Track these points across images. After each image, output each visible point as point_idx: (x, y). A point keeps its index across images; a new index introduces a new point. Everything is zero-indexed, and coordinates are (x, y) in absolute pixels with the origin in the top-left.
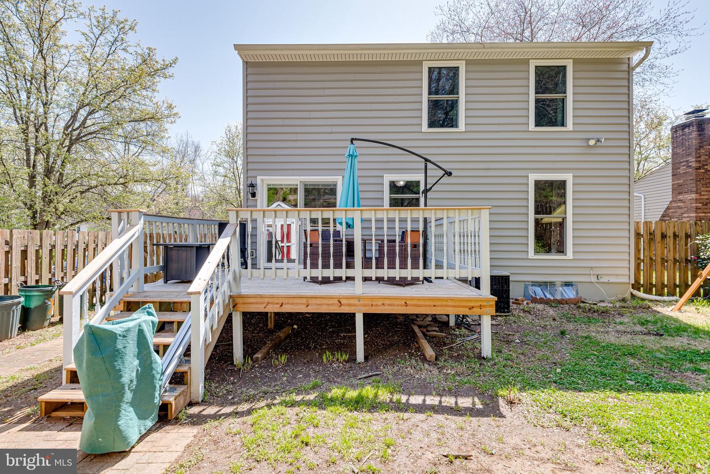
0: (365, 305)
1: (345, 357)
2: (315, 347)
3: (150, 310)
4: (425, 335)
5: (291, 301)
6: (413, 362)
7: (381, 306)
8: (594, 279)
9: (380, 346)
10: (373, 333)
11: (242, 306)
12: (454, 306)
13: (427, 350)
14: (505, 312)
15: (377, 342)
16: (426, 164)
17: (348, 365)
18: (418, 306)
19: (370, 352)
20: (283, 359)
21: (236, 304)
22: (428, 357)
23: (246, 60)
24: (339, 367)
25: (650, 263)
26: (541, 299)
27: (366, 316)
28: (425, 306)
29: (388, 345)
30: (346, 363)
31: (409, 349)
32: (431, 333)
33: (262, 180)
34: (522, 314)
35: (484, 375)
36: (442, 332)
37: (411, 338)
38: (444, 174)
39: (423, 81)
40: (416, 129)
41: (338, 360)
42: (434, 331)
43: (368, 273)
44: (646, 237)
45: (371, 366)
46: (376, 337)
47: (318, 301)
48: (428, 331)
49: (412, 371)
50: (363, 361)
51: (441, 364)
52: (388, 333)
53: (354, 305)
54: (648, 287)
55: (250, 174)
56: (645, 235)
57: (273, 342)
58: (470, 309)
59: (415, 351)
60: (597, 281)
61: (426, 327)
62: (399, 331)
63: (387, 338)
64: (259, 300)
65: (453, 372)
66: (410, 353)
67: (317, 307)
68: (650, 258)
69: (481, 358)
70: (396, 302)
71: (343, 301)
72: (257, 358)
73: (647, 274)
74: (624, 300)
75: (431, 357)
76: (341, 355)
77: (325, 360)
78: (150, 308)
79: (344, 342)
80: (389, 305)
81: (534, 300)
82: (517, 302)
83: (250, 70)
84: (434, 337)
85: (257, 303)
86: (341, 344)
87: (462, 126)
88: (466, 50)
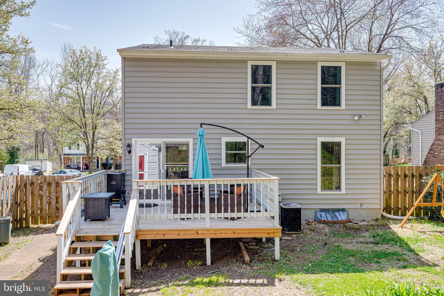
0: (211, 234)
1: (200, 263)
2: (181, 258)
3: (111, 243)
4: (246, 248)
5: (169, 233)
6: (238, 264)
7: (220, 234)
8: (358, 206)
9: (219, 256)
10: (215, 248)
11: (141, 236)
12: (260, 233)
13: (246, 257)
14: (297, 231)
15: (218, 254)
16: (248, 140)
17: (202, 267)
18: (241, 233)
19: (214, 259)
20: (165, 265)
21: (138, 235)
22: (246, 261)
23: (124, 56)
24: (197, 268)
25: (397, 194)
26: (324, 220)
27: (212, 240)
28: (244, 233)
29: (225, 255)
30: (201, 266)
31: (237, 257)
32: (250, 247)
33: (136, 141)
34: (308, 232)
35: (273, 269)
36: (257, 246)
37: (238, 250)
38: (259, 147)
39: (248, 74)
40: (243, 106)
41: (196, 265)
42: (253, 245)
43: (213, 215)
44: (395, 177)
45: (215, 267)
46: (217, 250)
47: (185, 232)
48: (249, 245)
49: (236, 269)
50: (210, 265)
51: (252, 264)
52: (224, 248)
53: (205, 234)
54: (396, 210)
55: (127, 136)
56: (394, 176)
57: (156, 256)
58: (268, 234)
59: (240, 258)
60: (360, 207)
61: (248, 243)
62: (232, 246)
63: (224, 251)
64: (151, 233)
65: (258, 268)
66: (237, 259)
67: (184, 235)
68: (397, 191)
69: (274, 260)
70: (228, 232)
71: (199, 232)
72: (150, 265)
73: (395, 201)
74: (377, 220)
75: (247, 261)
76: (198, 262)
77: (189, 265)
78: (110, 242)
79: (198, 255)
80: (225, 233)
81: (320, 222)
82: (308, 223)
83: (127, 64)
84: (252, 249)
85: (150, 234)
86: (196, 256)
87: (274, 105)
88: (276, 57)
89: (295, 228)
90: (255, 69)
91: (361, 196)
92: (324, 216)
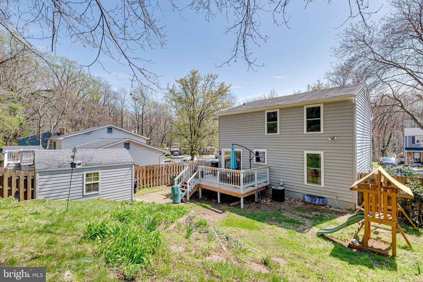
0: (219, 190)
8: (335, 198)
12: (235, 194)
14: (282, 202)
17: (215, 203)
21: (200, 186)
33: (223, 150)
39: (265, 117)
40: (263, 134)
50: (220, 203)
71: (215, 189)
74: (350, 210)
80: (223, 191)
87: (278, 133)
88: (279, 107)
90: (269, 114)
91: (336, 191)
92: (307, 199)
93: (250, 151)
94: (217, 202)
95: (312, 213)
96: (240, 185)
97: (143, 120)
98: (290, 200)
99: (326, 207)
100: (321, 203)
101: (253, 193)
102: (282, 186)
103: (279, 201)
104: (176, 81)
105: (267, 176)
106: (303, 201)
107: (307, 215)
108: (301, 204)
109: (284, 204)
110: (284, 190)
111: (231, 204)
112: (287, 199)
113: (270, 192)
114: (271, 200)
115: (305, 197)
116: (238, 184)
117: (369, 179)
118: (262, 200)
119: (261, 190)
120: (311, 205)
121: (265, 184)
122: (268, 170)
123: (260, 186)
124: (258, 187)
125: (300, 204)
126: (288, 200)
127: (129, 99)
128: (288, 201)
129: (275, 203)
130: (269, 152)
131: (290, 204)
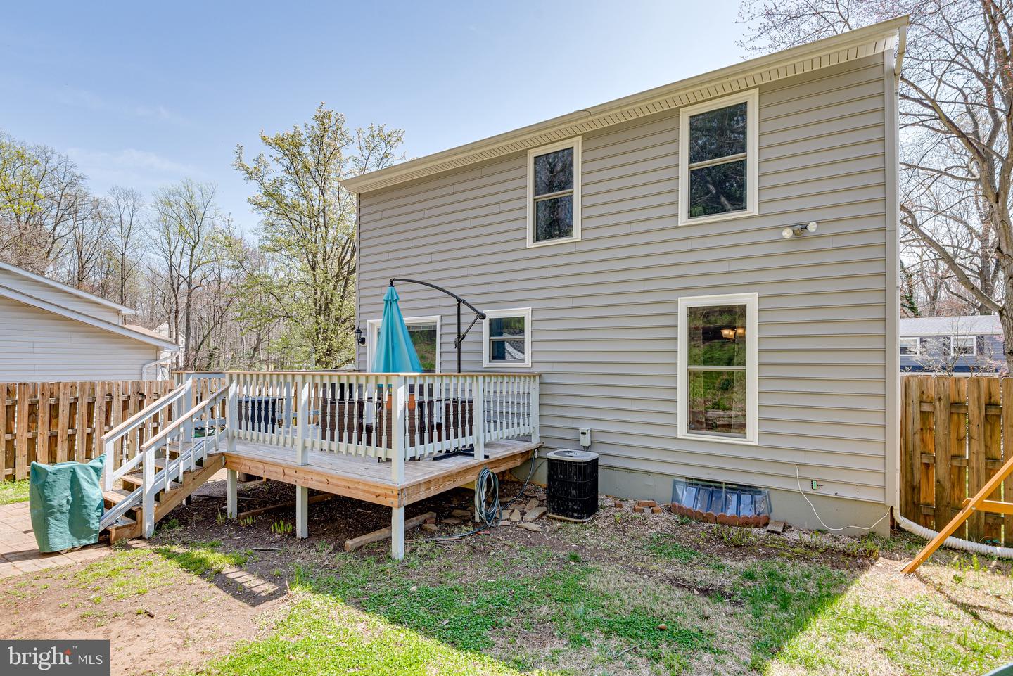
4: (420, 526)
7: (310, 480)
8: (804, 487)
11: (229, 464)
12: (364, 491)
18: (337, 485)
20: (250, 521)
21: (227, 462)
28: (342, 486)
30: (288, 536)
32: (428, 525)
33: (372, 325)
39: (528, 178)
40: (519, 245)
47: (270, 468)
50: (305, 537)
53: (293, 476)
58: (377, 497)
60: (810, 491)
64: (238, 460)
67: (270, 474)
70: (320, 478)
71: (286, 471)
75: (347, 546)
77: (273, 529)
80: (316, 481)
81: (673, 509)
82: (637, 507)
87: (577, 234)
89: (568, 508)
91: (810, 460)
92: (687, 498)
93: (459, 301)
94: (293, 534)
95: (725, 562)
96: (389, 446)
97: (192, 288)
98: (621, 506)
99: (769, 528)
100: (747, 512)
101: (460, 483)
102: (587, 448)
103: (574, 511)
104: (264, 139)
105: (529, 415)
106: (670, 509)
107: (703, 575)
108: (667, 520)
109: (596, 526)
110: (594, 463)
111: (350, 543)
112: (609, 502)
113: (541, 476)
114: (544, 509)
115: (680, 493)
116: (384, 438)
117: (940, 399)
118: (506, 514)
119: (502, 469)
120: (707, 525)
121: (521, 447)
122: (534, 388)
123: (496, 454)
124: (486, 457)
125: (661, 523)
126: (611, 507)
127: (148, 226)
128: (614, 509)
129: (559, 525)
130: (539, 315)
131: (621, 526)
